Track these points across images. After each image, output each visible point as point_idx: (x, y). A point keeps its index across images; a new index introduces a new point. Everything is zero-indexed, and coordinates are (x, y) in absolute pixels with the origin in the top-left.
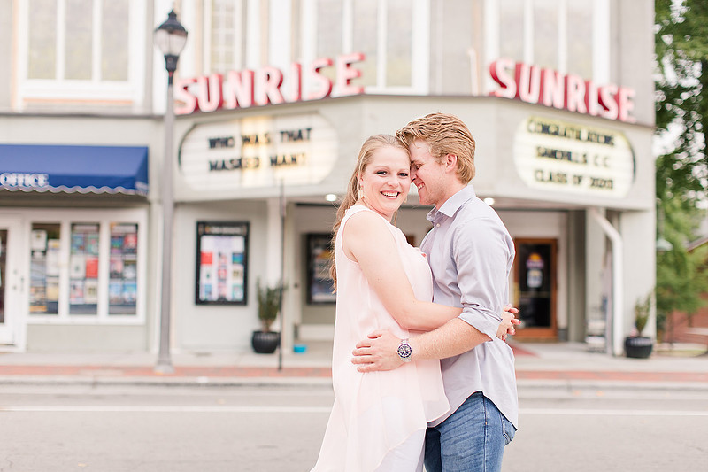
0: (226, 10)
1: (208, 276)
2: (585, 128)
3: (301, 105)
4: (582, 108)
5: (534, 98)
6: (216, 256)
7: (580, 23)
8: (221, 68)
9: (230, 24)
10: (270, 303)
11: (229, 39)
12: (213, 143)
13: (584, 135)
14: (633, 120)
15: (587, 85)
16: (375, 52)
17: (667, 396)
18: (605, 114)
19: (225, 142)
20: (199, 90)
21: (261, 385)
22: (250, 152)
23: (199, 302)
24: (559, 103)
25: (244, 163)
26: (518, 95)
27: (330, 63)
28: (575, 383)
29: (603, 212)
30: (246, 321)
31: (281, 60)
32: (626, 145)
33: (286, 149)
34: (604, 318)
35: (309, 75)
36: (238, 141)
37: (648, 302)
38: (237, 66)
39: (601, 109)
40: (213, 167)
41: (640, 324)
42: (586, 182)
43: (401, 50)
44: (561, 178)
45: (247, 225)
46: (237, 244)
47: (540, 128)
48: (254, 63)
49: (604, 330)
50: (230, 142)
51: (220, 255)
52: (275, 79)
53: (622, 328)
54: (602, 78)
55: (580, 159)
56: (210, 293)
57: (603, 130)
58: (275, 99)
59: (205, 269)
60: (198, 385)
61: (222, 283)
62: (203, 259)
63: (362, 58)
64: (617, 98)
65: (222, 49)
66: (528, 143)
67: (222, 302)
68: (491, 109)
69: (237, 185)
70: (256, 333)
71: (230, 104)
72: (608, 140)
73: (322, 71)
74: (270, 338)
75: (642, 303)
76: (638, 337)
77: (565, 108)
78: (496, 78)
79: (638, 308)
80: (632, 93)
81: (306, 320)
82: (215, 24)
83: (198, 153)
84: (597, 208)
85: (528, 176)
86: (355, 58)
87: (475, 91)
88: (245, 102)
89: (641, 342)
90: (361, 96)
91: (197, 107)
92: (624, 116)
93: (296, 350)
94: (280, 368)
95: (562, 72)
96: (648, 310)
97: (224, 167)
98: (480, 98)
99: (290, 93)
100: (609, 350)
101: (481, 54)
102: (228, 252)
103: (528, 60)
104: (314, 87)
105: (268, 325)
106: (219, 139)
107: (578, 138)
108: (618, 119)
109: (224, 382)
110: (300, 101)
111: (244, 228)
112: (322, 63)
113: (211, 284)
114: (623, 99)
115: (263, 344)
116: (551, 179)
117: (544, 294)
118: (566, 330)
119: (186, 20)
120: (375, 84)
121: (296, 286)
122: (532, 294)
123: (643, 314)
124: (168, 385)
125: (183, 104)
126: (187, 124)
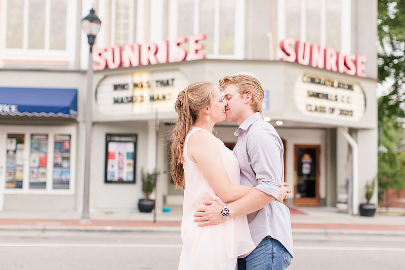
0: (124, 8)
1: (112, 166)
2: (337, 80)
3: (168, 65)
4: (335, 68)
5: (306, 62)
6: (117, 155)
7: (334, 19)
8: (121, 43)
9: (127, 17)
10: (149, 183)
11: (126, 26)
12: (116, 87)
13: (336, 84)
14: (365, 76)
15: (338, 54)
16: (212, 34)
17: (384, 239)
18: (348, 72)
19: (123, 87)
20: (108, 56)
21: (143, 231)
22: (138, 92)
23: (107, 181)
24: (321, 65)
25: (134, 99)
26: (297, 60)
27: (186, 41)
28: (329, 231)
29: (347, 130)
30: (135, 193)
31: (157, 38)
32: (361, 92)
33: (159, 91)
34: (347, 193)
35: (174, 49)
36: (131, 86)
37: (373, 183)
38: (131, 41)
39: (346, 69)
40: (116, 101)
41: (368, 196)
42: (337, 112)
43: (228, 33)
44: (322, 110)
45: (136, 136)
46: (130, 147)
47: (310, 80)
48: (140, 40)
49: (347, 199)
50: (126, 87)
51: (120, 154)
52: (153, 50)
53: (358, 199)
54: (346, 51)
55: (333, 98)
56: (113, 176)
57: (347, 81)
58: (153, 62)
59: (110, 162)
60: (105, 231)
61: (120, 170)
62: (110, 156)
63: (205, 38)
64: (355, 62)
65: (122, 32)
66: (302, 88)
67: (121, 181)
68: (280, 69)
69: (130, 112)
70: (141, 200)
71: (126, 64)
72: (350, 87)
73: (181, 45)
74: (149, 203)
75: (370, 183)
76: (368, 204)
77: (325, 68)
78: (284, 50)
79: (367, 187)
80: (364, 60)
81: (171, 192)
82: (118, 17)
83: (107, 93)
84: (343, 127)
85: (302, 108)
86: (200, 37)
87: (272, 58)
88: (135, 63)
89: (369, 207)
90: (204, 60)
91: (107, 66)
92: (359, 73)
93: (164, 211)
94: (155, 221)
95: (323, 47)
96: (373, 188)
97: (122, 101)
98: (275, 62)
99: (162, 58)
100: (350, 211)
101: (275, 36)
102: (124, 152)
103: (303, 40)
104: (176, 55)
105: (148, 196)
106: (119, 85)
107: (332, 86)
108: (356, 75)
109: (121, 229)
110: (168, 63)
111: (134, 138)
112: (181, 40)
113: (114, 171)
114: (359, 63)
115: (145, 207)
116: (316, 110)
117: (312, 178)
118: (325, 200)
119: (101, 14)
120: (212, 53)
121: (165, 172)
122: (305, 178)
123: (370, 190)
124: (87, 231)
125: (98, 64)
126: (101, 76)
